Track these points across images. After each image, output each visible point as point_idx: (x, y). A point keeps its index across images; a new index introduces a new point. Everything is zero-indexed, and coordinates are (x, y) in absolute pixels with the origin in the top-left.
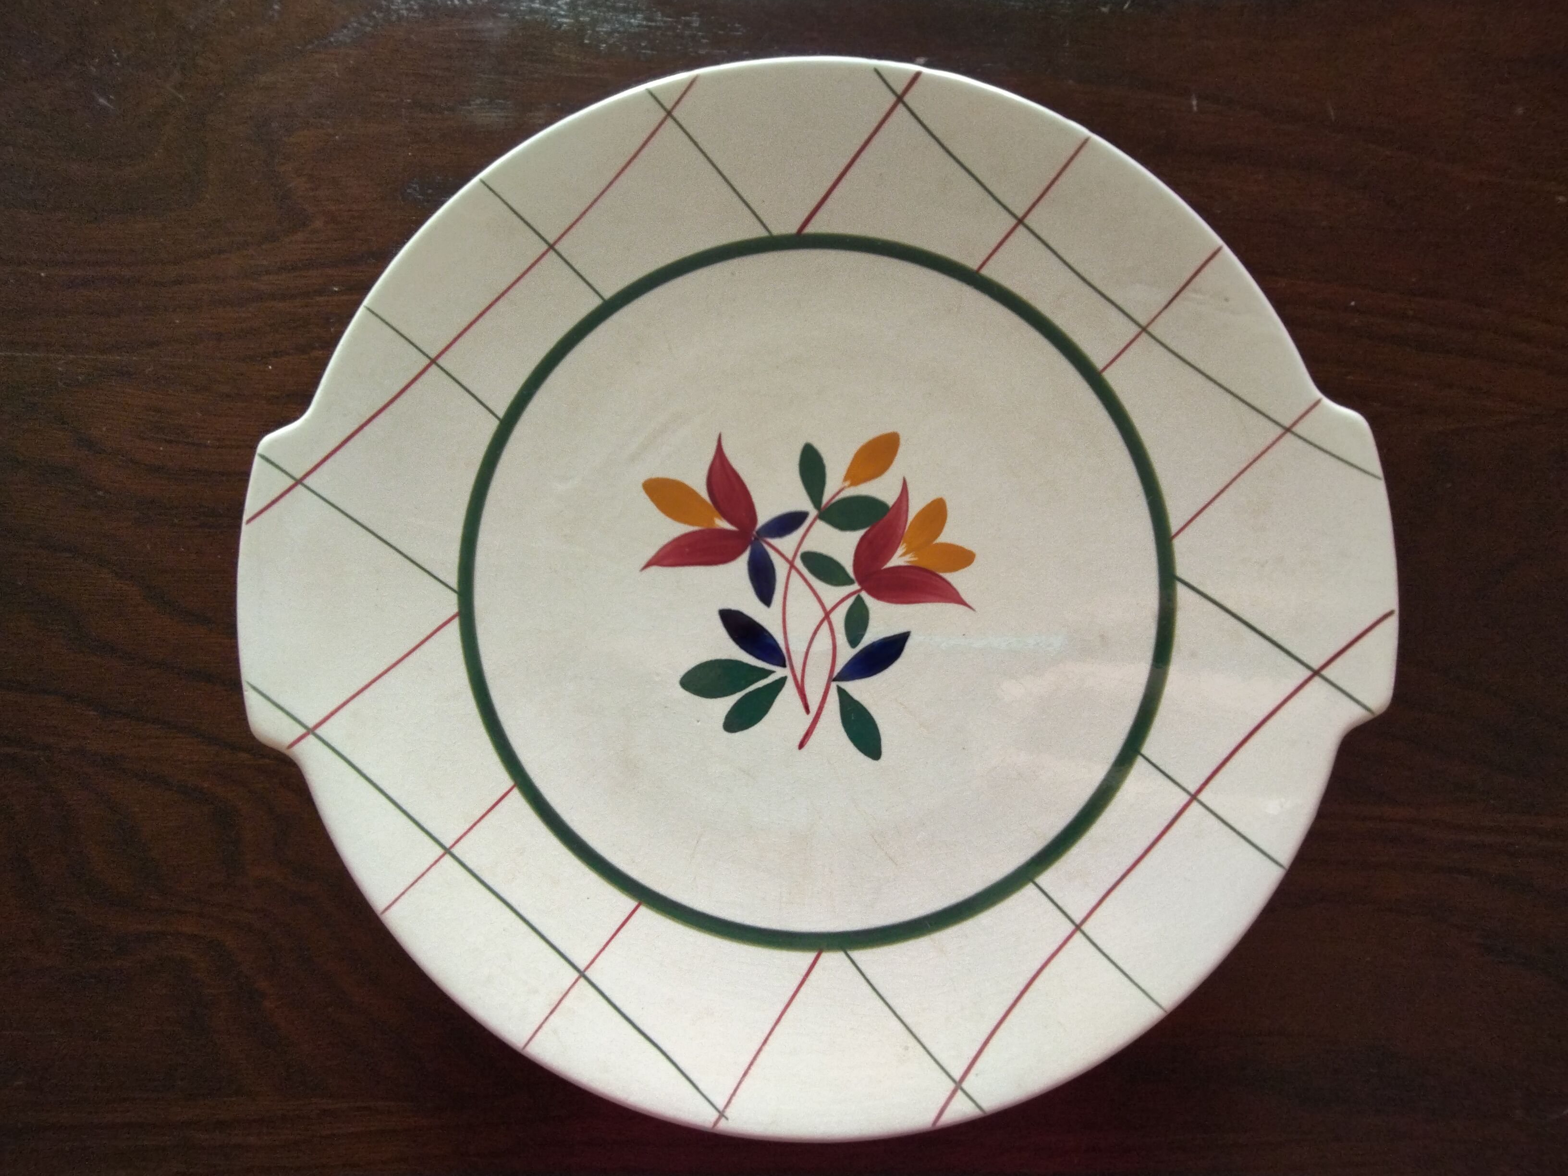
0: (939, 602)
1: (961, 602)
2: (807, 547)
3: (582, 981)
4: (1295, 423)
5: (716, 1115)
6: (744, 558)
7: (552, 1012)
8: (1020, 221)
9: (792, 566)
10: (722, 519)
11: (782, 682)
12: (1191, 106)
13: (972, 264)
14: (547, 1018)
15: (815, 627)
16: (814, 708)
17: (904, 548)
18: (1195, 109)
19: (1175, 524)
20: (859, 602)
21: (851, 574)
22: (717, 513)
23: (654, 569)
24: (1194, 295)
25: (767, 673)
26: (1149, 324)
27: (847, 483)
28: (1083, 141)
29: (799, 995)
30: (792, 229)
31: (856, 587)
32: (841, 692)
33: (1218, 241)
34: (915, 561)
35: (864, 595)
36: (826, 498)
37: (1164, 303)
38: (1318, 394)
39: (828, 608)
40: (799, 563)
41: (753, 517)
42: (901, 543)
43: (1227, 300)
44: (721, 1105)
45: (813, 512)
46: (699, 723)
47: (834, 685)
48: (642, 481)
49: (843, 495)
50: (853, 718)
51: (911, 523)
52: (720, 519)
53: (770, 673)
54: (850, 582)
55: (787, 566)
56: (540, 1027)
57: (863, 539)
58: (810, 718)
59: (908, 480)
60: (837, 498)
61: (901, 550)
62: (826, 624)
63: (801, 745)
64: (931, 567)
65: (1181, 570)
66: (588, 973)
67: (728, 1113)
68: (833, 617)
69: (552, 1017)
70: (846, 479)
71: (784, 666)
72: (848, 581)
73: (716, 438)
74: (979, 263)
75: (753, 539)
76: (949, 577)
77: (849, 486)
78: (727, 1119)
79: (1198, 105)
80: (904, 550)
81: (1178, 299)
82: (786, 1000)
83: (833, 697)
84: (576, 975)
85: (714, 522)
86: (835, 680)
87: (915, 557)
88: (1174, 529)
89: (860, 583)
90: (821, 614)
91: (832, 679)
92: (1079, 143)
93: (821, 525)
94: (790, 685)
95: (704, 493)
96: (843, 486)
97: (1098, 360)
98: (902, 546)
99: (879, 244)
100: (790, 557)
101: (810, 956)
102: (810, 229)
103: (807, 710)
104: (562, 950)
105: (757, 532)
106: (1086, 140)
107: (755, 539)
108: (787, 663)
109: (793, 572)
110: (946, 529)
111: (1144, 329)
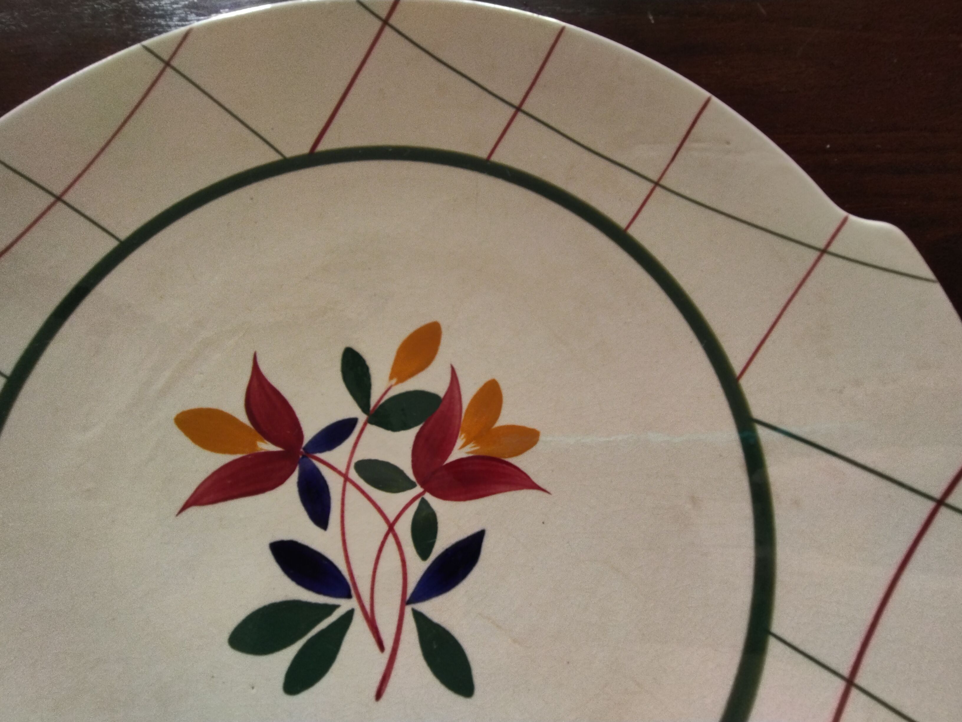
0: (510, 490)
1: (534, 486)
2: (361, 455)
4: (829, 244)
6: (294, 479)
8: (518, 109)
9: (346, 478)
10: (266, 441)
11: (349, 616)
12: (649, 20)
13: (482, 153)
15: (379, 543)
16: (388, 642)
17: (464, 438)
18: (653, 22)
19: (737, 365)
20: (424, 504)
21: (412, 477)
22: (259, 436)
23: (193, 511)
24: (696, 145)
25: (331, 609)
26: (660, 178)
27: (394, 381)
28: (559, 31)
30: (305, 150)
31: (418, 490)
32: (419, 617)
33: (706, 94)
34: (478, 450)
35: (428, 497)
36: (373, 401)
37: (670, 156)
38: (843, 213)
39: (391, 519)
40: (353, 475)
41: (299, 434)
42: (460, 433)
43: (728, 143)
45: (362, 417)
46: (254, 691)
47: (408, 609)
48: (174, 416)
49: (391, 394)
50: (435, 647)
51: (467, 411)
52: (263, 442)
53: (333, 608)
54: (411, 485)
55: (341, 480)
57: (418, 436)
58: (385, 657)
59: (455, 367)
60: (386, 398)
61: (460, 442)
62: (391, 538)
63: (379, 695)
64: (494, 454)
65: (757, 412)
68: (397, 528)
70: (391, 378)
71: (349, 596)
72: (409, 485)
73: (251, 358)
74: (489, 151)
75: (301, 457)
76: (517, 461)
77: (397, 383)
79: (654, 19)
80: (464, 440)
81: (682, 150)
83: (410, 623)
85: (256, 446)
86: (409, 602)
87: (477, 446)
88: (737, 370)
89: (422, 486)
90: (385, 528)
91: (405, 602)
92: (557, 32)
93: (373, 430)
94: (358, 619)
95: (243, 417)
96: (389, 385)
97: (621, 221)
98: (461, 436)
99: (390, 150)
100: (343, 469)
102: (322, 147)
103: (381, 646)
105: (304, 449)
106: (563, 29)
107: (304, 456)
108: (353, 592)
109: (349, 486)
110: (504, 411)
111: (657, 184)
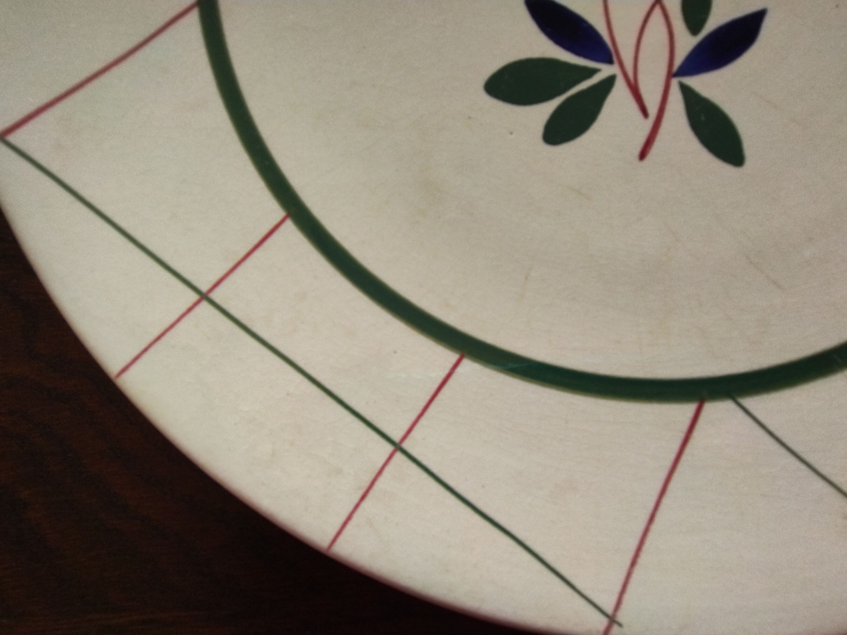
3: (399, 456)
5: (604, 621)
7: (363, 498)
14: (357, 506)
15: (644, 13)
16: (653, 110)
25: (592, 72)
29: (684, 458)
44: (609, 608)
46: (513, 136)
47: (675, 82)
56: (349, 518)
58: (648, 124)
63: (643, 155)
66: (406, 445)
67: (621, 616)
69: (365, 504)
71: (610, 61)
78: (620, 625)
82: (668, 463)
83: (676, 95)
84: (389, 448)
91: (671, 75)
94: (620, 84)
101: (689, 409)
103: (644, 112)
104: (368, 418)
108: (615, 59)
